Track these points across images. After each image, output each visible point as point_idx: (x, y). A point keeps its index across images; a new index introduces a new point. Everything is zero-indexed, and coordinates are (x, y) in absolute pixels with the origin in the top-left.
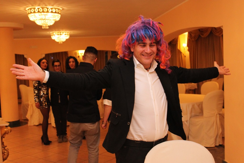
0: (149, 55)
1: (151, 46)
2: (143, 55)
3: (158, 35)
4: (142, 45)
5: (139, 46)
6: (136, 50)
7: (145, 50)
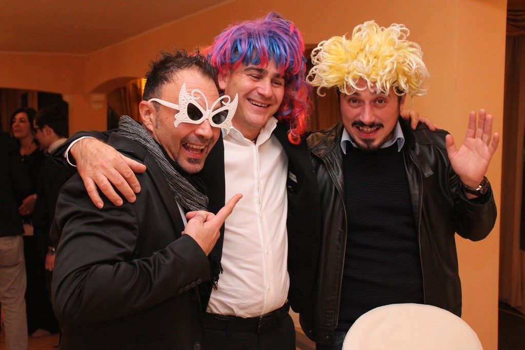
0: (267, 102)
1: (273, 81)
2: (249, 99)
3: (298, 61)
4: (255, 73)
5: (244, 75)
6: (235, 84)
7: (258, 87)
